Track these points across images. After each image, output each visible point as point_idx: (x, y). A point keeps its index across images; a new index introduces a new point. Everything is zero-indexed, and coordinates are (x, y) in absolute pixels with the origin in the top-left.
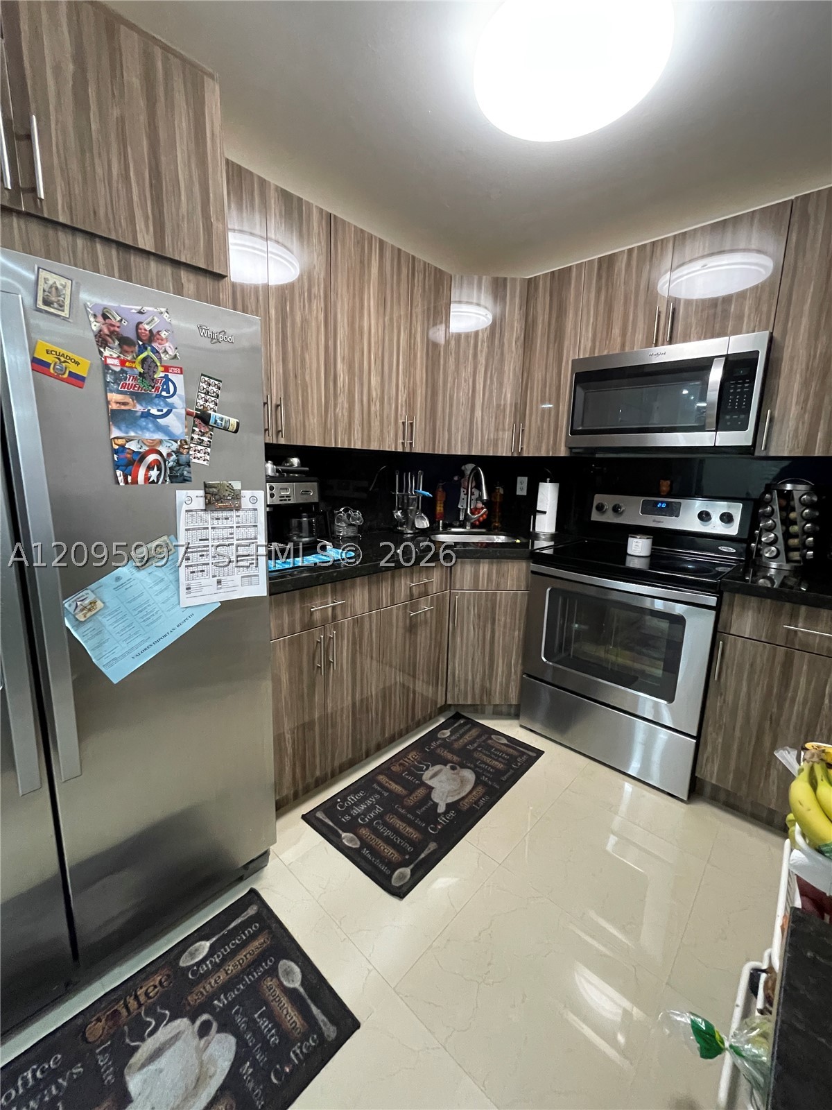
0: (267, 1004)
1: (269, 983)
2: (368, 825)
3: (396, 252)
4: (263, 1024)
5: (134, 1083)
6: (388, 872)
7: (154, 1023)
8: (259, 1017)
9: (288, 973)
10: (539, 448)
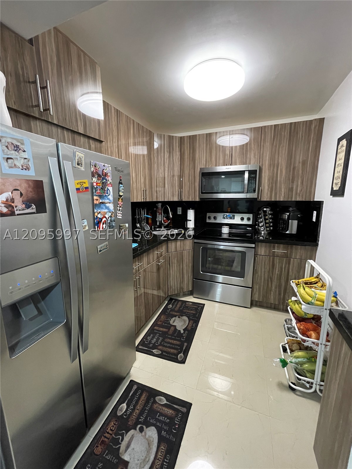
0: (158, 412)
1: (156, 406)
2: (161, 345)
3: (138, 124)
4: (161, 418)
5: (126, 457)
6: (176, 357)
7: (121, 437)
8: (158, 417)
9: (160, 400)
10: (189, 198)
